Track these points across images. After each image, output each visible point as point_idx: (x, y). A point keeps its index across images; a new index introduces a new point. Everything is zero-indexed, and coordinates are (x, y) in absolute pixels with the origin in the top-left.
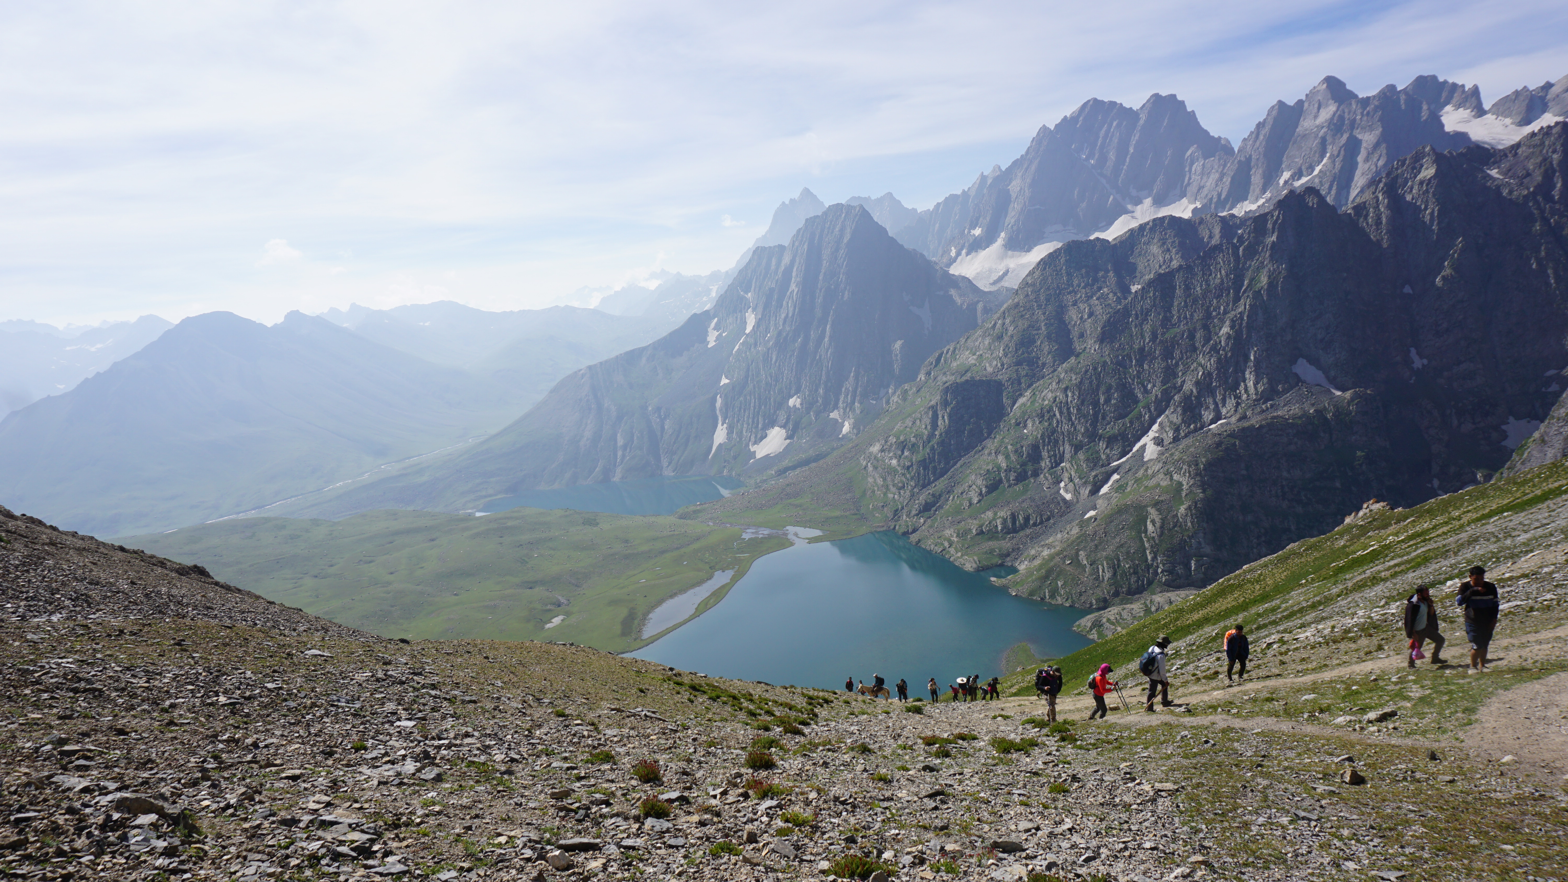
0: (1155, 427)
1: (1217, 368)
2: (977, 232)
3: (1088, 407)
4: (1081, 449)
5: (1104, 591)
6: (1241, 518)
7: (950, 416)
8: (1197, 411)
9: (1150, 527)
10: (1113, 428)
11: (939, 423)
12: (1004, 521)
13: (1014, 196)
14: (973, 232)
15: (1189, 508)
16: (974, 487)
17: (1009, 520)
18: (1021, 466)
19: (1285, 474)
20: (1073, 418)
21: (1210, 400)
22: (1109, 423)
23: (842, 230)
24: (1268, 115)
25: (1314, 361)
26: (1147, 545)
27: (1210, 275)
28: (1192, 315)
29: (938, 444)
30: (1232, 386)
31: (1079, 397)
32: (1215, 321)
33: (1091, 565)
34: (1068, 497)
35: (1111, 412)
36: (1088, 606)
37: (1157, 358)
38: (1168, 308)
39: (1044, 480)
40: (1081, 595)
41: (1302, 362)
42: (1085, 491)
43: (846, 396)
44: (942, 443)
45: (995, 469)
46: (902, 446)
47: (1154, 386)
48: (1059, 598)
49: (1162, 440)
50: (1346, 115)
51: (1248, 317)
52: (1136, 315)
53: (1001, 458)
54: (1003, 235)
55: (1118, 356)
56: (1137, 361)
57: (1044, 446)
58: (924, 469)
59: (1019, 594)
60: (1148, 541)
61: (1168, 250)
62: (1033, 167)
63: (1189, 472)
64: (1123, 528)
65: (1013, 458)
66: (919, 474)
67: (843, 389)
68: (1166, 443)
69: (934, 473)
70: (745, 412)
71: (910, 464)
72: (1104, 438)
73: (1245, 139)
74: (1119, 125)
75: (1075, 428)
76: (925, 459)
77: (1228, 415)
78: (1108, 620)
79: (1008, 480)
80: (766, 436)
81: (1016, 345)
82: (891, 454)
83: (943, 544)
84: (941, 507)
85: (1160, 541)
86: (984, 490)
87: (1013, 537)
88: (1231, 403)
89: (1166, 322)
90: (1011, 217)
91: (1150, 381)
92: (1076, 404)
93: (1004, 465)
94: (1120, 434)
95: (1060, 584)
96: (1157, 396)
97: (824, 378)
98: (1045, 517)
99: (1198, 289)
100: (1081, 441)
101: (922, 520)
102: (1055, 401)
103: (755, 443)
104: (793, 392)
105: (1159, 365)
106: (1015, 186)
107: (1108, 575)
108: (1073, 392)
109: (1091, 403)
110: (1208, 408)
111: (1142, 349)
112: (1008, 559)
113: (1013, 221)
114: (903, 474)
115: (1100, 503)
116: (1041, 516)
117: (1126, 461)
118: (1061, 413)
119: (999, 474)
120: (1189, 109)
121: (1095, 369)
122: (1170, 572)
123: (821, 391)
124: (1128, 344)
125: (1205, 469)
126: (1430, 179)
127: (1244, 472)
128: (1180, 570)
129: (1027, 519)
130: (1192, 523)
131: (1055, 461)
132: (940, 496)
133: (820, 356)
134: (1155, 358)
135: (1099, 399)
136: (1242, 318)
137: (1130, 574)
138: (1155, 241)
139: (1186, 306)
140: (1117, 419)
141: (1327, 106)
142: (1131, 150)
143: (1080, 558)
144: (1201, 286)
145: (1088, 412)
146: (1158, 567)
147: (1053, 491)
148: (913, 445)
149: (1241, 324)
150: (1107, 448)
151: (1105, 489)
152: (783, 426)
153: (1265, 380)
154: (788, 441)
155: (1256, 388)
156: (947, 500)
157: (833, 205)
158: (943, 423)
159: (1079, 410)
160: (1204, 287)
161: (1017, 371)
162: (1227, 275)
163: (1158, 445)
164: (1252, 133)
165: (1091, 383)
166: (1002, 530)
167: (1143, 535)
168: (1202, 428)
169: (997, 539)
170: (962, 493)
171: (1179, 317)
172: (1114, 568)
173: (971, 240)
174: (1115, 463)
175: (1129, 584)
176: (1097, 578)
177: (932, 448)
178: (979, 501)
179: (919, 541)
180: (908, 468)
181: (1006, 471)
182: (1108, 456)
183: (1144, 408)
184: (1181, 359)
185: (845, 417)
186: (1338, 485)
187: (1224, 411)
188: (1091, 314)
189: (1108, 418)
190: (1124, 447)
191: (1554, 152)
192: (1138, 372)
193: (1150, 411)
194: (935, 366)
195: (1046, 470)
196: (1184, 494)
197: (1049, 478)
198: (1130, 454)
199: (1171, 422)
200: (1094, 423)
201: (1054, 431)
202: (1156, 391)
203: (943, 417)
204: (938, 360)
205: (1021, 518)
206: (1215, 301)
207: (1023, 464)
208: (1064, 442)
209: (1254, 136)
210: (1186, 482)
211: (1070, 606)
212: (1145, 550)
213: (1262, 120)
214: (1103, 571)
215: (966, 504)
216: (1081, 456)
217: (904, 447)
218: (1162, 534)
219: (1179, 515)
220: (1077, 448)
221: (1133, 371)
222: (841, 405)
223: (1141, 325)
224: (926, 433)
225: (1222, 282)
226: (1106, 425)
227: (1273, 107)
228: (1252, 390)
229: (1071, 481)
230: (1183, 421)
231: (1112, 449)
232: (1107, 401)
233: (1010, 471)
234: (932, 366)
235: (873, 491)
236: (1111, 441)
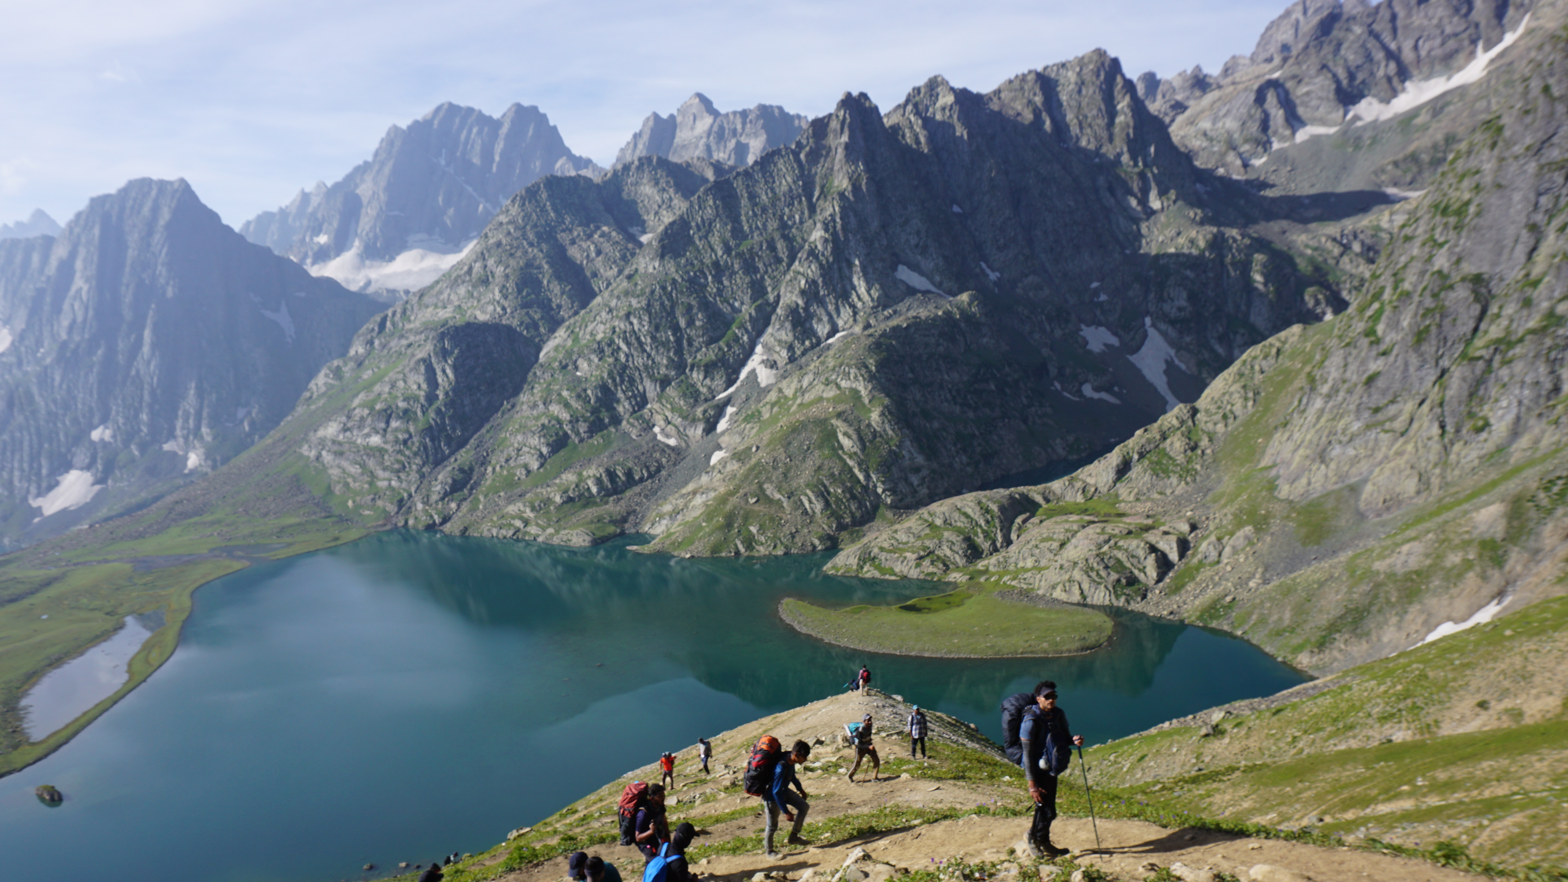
0: (759, 349)
1: (822, 275)
2: (323, 239)
3: (666, 333)
4: (669, 384)
5: (824, 525)
6: (928, 425)
7: (455, 368)
8: (808, 325)
9: (846, 442)
10: (706, 354)
11: (440, 380)
12: (599, 481)
13: (365, 200)
14: (316, 239)
15: (882, 414)
16: (525, 449)
17: (605, 479)
18: (592, 413)
19: (946, 377)
20: (648, 349)
21: (821, 312)
22: (699, 349)
23: (155, 210)
24: (644, 125)
25: (914, 267)
26: (851, 463)
27: (774, 182)
28: (764, 225)
29: (445, 405)
30: (844, 294)
31: (650, 322)
32: (793, 230)
33: (789, 498)
34: (672, 442)
35: (698, 336)
36: (810, 548)
37: (737, 273)
38: (735, 219)
39: (630, 427)
40: (793, 537)
41: (901, 268)
42: (697, 432)
43: (186, 420)
44: (450, 403)
45: (553, 422)
46: (387, 415)
47: (742, 303)
48: (761, 549)
49: (775, 362)
50: (726, 125)
51: (841, 219)
52: (697, 225)
53: (555, 409)
54: (357, 243)
55: (688, 272)
56: (713, 277)
57: (616, 386)
58: (432, 440)
59: (695, 554)
60: (850, 457)
61: (664, 190)
62: (387, 170)
63: (862, 375)
64: (809, 448)
65: (575, 404)
66: (425, 448)
67: (180, 413)
68: (781, 363)
69: (448, 444)
70: (13, 453)
71: (406, 436)
72: (699, 367)
73: (622, 150)
74: (480, 132)
75: (653, 360)
76: (431, 427)
77: (847, 326)
78: (882, 549)
79: (578, 434)
80: (57, 484)
81: (517, 284)
82: (366, 431)
83: (511, 525)
84: (477, 484)
85: (867, 455)
86: (545, 450)
87: (619, 500)
88: (846, 312)
89: (738, 233)
90: (367, 221)
91: (736, 300)
92: (648, 331)
93: (565, 416)
94: (719, 360)
95: (753, 529)
96: (750, 314)
97: (147, 397)
98: (653, 469)
99: (764, 197)
100: (666, 376)
101: (453, 505)
102: (614, 332)
103: (39, 495)
104: (96, 420)
105: (741, 279)
106: (365, 190)
107: (818, 506)
108: (640, 318)
109: (670, 328)
110: (820, 320)
111: (716, 264)
112: (627, 526)
113: (367, 228)
114: (400, 452)
115: (724, 440)
116: (648, 468)
117: (737, 390)
118: (628, 344)
119: (561, 428)
120: (552, 123)
121: (664, 288)
122: (893, 491)
123: (144, 417)
124: (696, 258)
125: (877, 371)
126: (951, 106)
127: (910, 375)
128: (902, 487)
129: (629, 474)
130: (893, 430)
131: (637, 403)
132: (471, 469)
133: (138, 371)
134: (734, 273)
135: (678, 323)
136: (834, 221)
137: (848, 500)
138: (645, 181)
139: (755, 215)
140: (708, 344)
141: (702, 118)
142: (497, 158)
143: (768, 492)
144: (767, 194)
145: (668, 340)
146: (875, 486)
147: (647, 438)
148: (406, 411)
149: (835, 227)
150: (705, 378)
151: (722, 425)
152: (88, 468)
153: (877, 286)
154: (98, 487)
155: (870, 295)
156: (484, 474)
157: (136, 181)
158: (446, 376)
159: (653, 338)
160: (770, 195)
161: (527, 313)
162: (794, 182)
163: (772, 367)
164: (628, 143)
165: (662, 304)
166: (599, 492)
167: (840, 452)
168: (819, 343)
169: (595, 504)
170: (507, 461)
171: (750, 227)
172: (823, 496)
173: (316, 248)
174: (723, 395)
175: (851, 512)
176: (805, 512)
177: (439, 412)
178: (542, 465)
179: (466, 529)
180: (405, 442)
181: (571, 422)
182: (709, 388)
183: (739, 328)
184: (766, 272)
185: (188, 447)
186: (993, 387)
187: (840, 323)
188: (599, 253)
189: (696, 344)
190: (728, 376)
191: (1035, 94)
192: (718, 289)
193: (747, 331)
194: (380, 332)
195: (627, 416)
196: (866, 401)
197: (636, 423)
198: (738, 383)
199: (780, 342)
200: (679, 351)
201: (625, 367)
202: (747, 310)
203: (444, 371)
204: (382, 325)
205: (620, 474)
206: (787, 210)
207: (595, 411)
208: (642, 379)
209: (631, 146)
210: (863, 388)
211: (785, 554)
212: (850, 470)
213: (638, 131)
214: (810, 502)
215: (520, 473)
216: (670, 391)
217: (390, 416)
218: (864, 448)
219: (873, 424)
220: (665, 383)
221: (712, 288)
222: (178, 432)
223: (706, 237)
224: (422, 393)
225: (791, 190)
226: (696, 352)
227: (648, 119)
228: (866, 298)
229: (669, 423)
230: (796, 337)
231: (712, 379)
232: (691, 323)
233: (578, 421)
234: (374, 334)
235: (347, 485)
236: (709, 369)
